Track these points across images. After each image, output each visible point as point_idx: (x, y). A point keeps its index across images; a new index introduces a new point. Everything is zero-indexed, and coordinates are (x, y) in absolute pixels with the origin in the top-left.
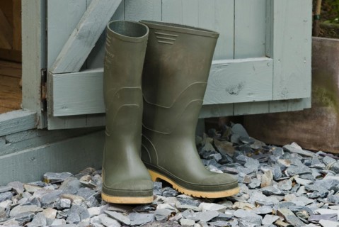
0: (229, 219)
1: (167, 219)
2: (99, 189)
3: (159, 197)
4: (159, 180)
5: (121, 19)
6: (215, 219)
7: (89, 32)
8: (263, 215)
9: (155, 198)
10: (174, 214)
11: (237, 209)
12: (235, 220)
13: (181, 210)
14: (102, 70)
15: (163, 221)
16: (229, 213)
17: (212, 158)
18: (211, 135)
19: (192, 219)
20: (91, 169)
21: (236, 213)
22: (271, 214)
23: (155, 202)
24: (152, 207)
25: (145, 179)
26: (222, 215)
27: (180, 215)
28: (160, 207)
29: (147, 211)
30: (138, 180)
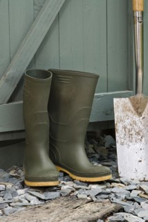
0: (108, 194)
1: (69, 195)
2: (23, 178)
3: (62, 182)
4: (61, 171)
5: (33, 68)
6: (100, 194)
7: (13, 78)
8: (131, 191)
9: (60, 182)
10: (73, 192)
11: (113, 187)
12: (113, 194)
13: (77, 189)
14: (22, 102)
15: (67, 196)
16: (108, 190)
17: (94, 157)
18: (92, 143)
19: (85, 194)
20: (15, 166)
21: (113, 190)
22: (135, 189)
23: (60, 185)
24: (59, 188)
25: (53, 170)
26: (104, 191)
27: (77, 192)
28: (64, 188)
29: (55, 191)
30: (48, 171)
